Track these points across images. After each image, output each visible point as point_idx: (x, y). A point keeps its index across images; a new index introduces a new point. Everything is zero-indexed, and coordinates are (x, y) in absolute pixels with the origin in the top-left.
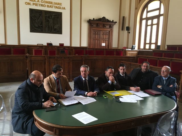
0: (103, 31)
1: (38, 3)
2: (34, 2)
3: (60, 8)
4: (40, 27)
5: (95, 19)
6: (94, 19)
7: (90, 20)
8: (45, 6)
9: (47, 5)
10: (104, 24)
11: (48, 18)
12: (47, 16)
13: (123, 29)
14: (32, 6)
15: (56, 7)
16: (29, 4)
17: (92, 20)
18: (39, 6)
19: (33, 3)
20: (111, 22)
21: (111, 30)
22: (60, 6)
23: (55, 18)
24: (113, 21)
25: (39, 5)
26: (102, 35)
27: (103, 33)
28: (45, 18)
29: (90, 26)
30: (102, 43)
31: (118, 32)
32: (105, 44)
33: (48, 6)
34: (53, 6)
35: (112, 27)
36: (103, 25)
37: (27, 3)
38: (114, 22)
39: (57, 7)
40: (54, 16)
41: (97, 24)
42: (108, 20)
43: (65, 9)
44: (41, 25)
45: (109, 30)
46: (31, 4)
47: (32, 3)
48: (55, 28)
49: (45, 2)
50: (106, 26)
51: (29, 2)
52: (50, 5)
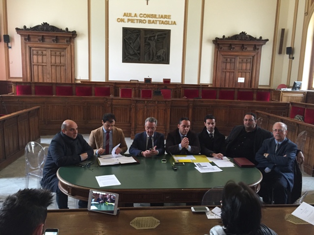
0: (241, 57)
1: (135, 18)
2: (130, 18)
3: (167, 23)
4: (136, 54)
5: (226, 37)
6: (224, 36)
7: (217, 38)
8: (144, 22)
9: (149, 20)
10: (243, 45)
11: (149, 40)
13: (280, 52)
14: (127, 23)
15: (161, 22)
16: (122, 20)
17: (221, 39)
18: (136, 23)
19: (128, 19)
20: (258, 40)
21: (257, 54)
22: (168, 20)
23: (159, 39)
24: (261, 38)
25: (136, 21)
26: (239, 63)
27: (241, 60)
28: (145, 40)
29: (217, 50)
30: (239, 78)
31: (271, 57)
32: (244, 78)
33: (150, 22)
34: (156, 21)
35: (258, 49)
36: (241, 46)
37: (119, 20)
38: (263, 40)
39: (163, 23)
40: (158, 36)
41: (231, 45)
42: (250, 36)
43: (176, 24)
44: (139, 52)
45: (253, 54)
46: (125, 21)
47: (126, 18)
48: (159, 54)
49: (145, 16)
50: (246, 48)
51: (123, 18)
52: (152, 19)
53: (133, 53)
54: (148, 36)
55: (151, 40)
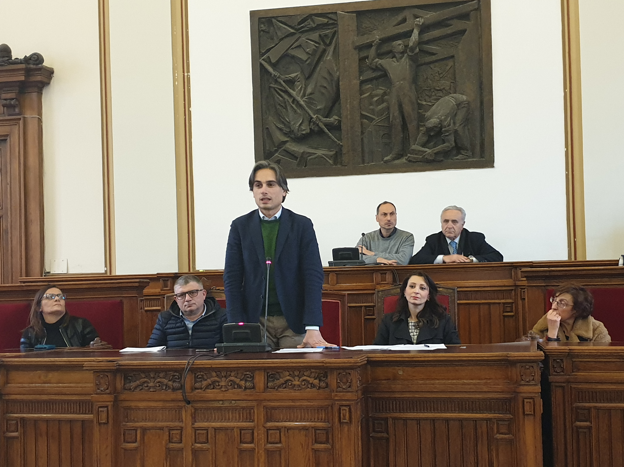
4: (321, 132)
11: (380, 55)
12: (369, 46)
23: (432, 48)
40: (424, 29)
44: (333, 119)
48: (433, 121)
53: (306, 129)
54: (377, 36)
55: (391, 54)
